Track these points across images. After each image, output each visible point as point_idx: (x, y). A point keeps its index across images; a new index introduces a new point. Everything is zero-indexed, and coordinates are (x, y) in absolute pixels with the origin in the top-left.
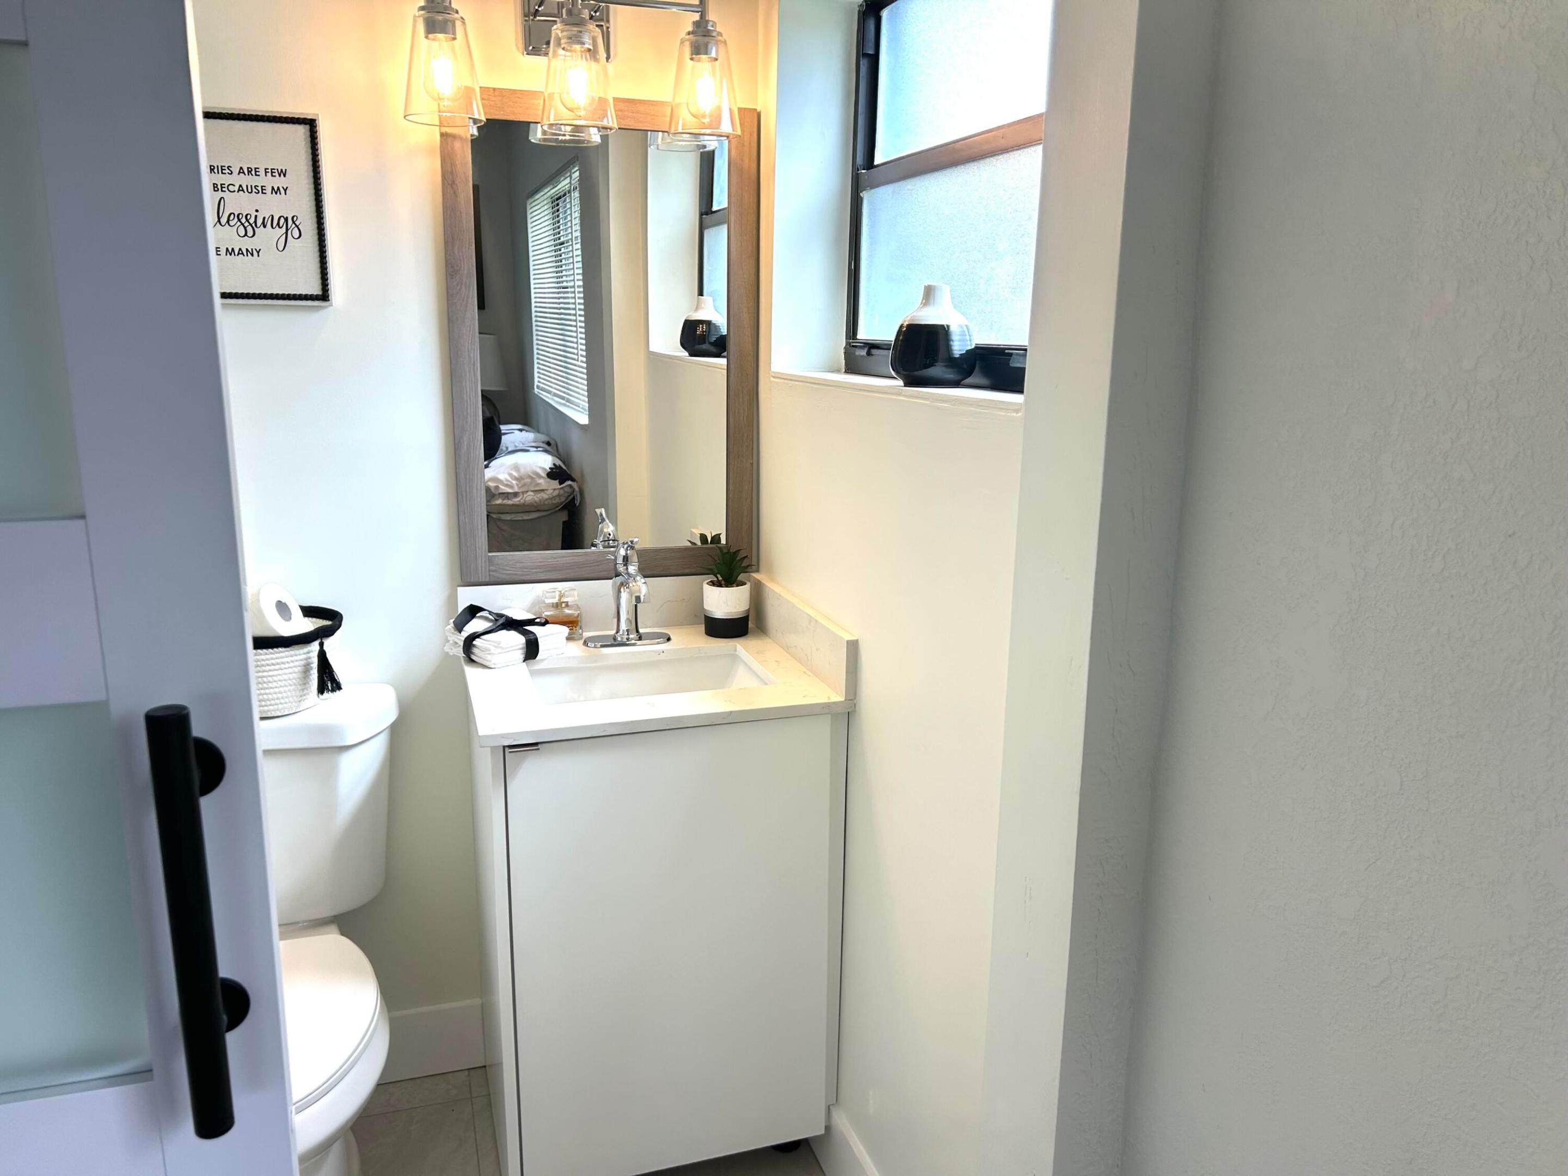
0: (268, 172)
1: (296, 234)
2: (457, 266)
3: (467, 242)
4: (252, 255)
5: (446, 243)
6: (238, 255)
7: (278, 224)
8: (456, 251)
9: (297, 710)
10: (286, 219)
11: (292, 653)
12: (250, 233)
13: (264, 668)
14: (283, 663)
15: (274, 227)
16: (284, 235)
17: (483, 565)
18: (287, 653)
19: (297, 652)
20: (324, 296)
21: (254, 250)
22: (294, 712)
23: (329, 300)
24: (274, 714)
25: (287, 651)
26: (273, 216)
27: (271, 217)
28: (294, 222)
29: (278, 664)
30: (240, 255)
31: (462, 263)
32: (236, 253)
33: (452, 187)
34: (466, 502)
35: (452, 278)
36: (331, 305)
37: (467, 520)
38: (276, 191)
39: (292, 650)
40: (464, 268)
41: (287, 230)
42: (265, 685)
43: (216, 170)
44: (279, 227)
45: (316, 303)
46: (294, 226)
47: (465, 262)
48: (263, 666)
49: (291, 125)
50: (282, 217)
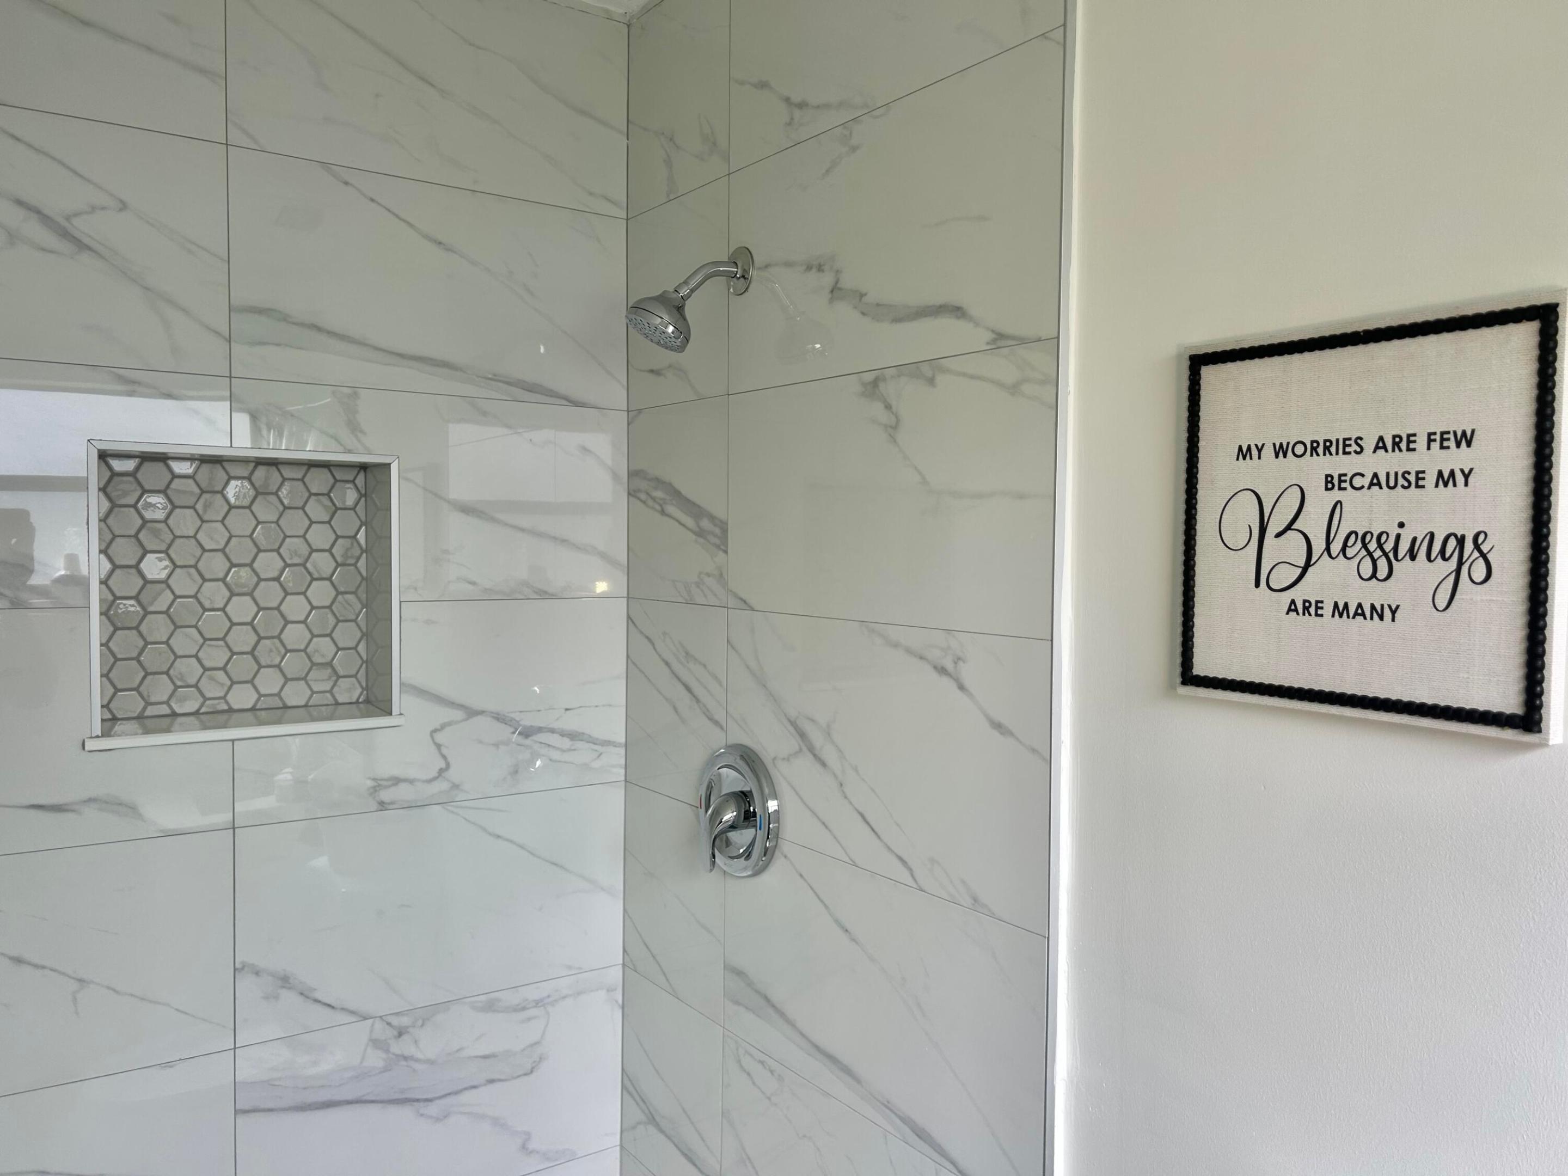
0: (1435, 440)
1: (1479, 571)
4: (1381, 617)
6: (1354, 617)
7: (1442, 552)
10: (1461, 541)
12: (1383, 571)
15: (1433, 557)
16: (1453, 577)
20: (1530, 719)
21: (1386, 607)
23: (1540, 731)
26: (1432, 535)
27: (1428, 537)
28: (1477, 546)
30: (1357, 617)
32: (1351, 614)
36: (1544, 744)
38: (1446, 479)
41: (1460, 563)
43: (1333, 449)
44: (1444, 559)
45: (1509, 734)
46: (1476, 554)
49: (1497, 329)
50: (1453, 537)
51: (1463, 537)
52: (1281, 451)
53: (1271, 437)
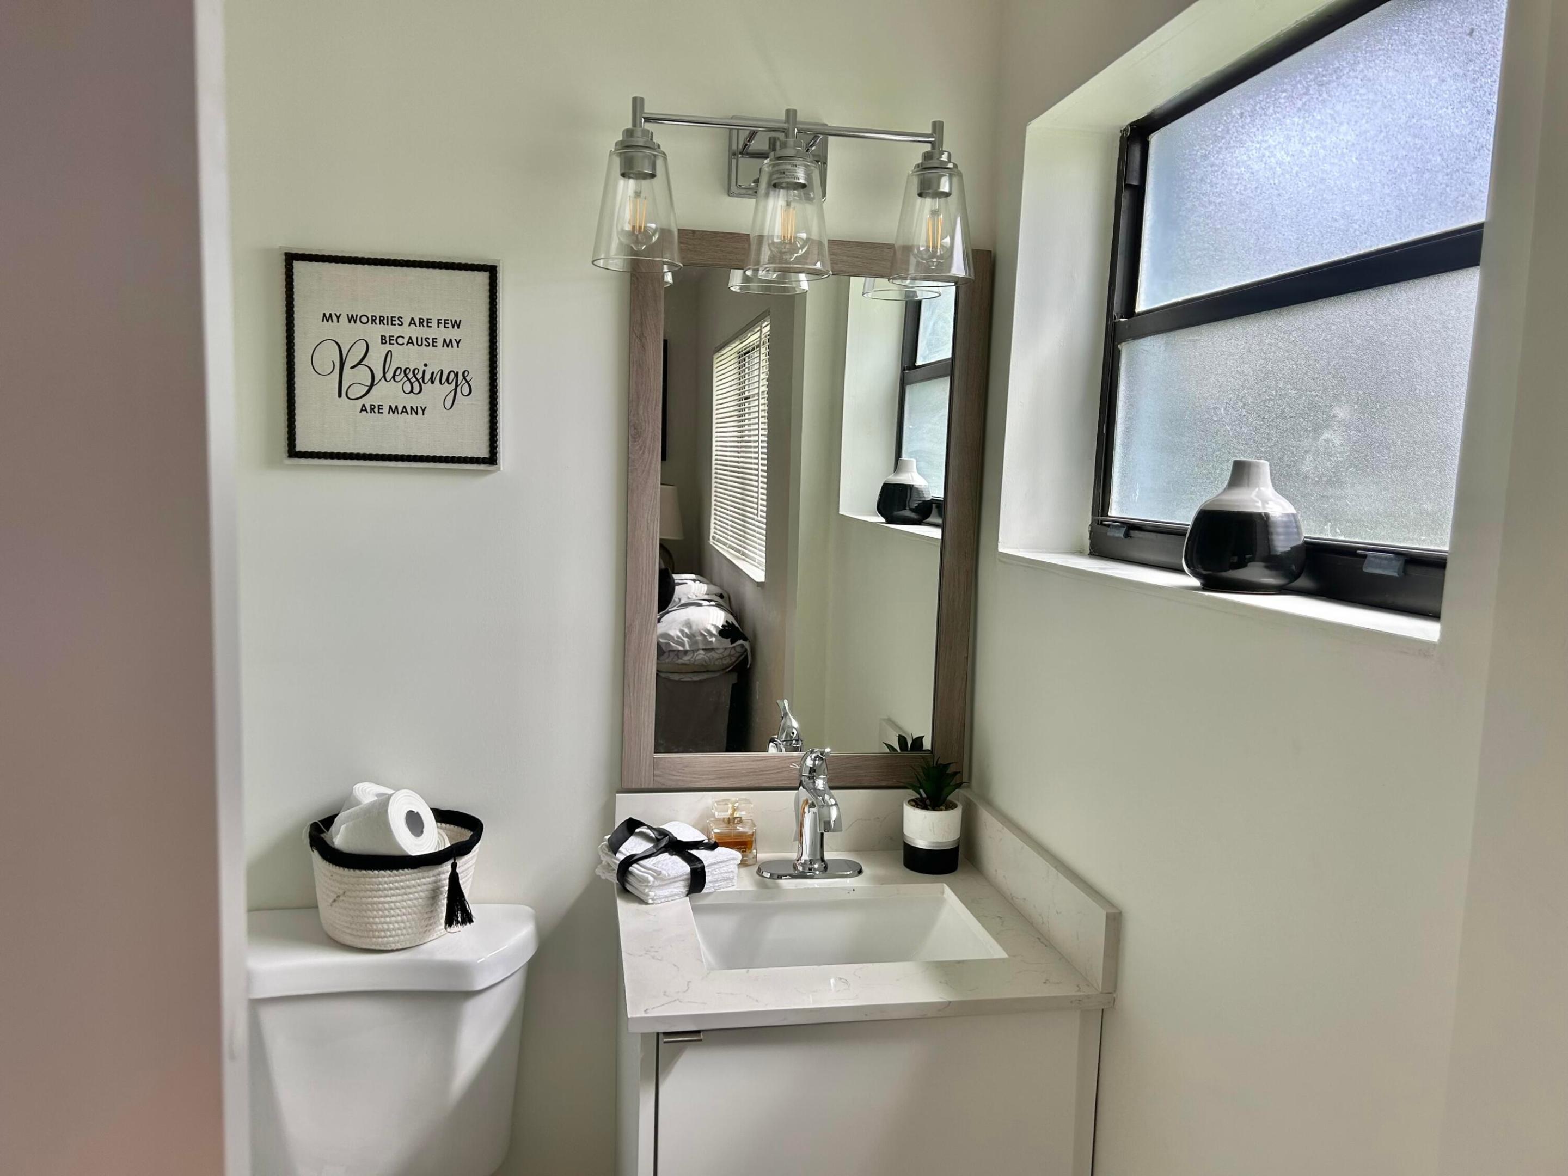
0: (441, 323)
1: (466, 390)
2: (641, 428)
3: (654, 402)
4: (417, 413)
5: (629, 402)
6: (401, 413)
7: (447, 380)
8: (641, 412)
9: (421, 943)
10: (456, 375)
11: (420, 875)
12: (416, 389)
13: (386, 892)
14: (409, 887)
15: (443, 382)
16: (453, 392)
17: (647, 768)
18: (414, 875)
19: (426, 874)
20: (492, 459)
21: (419, 408)
22: (417, 944)
23: (497, 464)
24: (394, 947)
25: (414, 873)
26: (442, 371)
27: (440, 372)
28: (464, 378)
29: (402, 888)
30: (403, 414)
31: (647, 424)
32: (400, 412)
33: (641, 340)
34: (633, 694)
35: (635, 442)
36: (499, 469)
37: (632, 716)
38: (447, 343)
39: (419, 872)
40: (648, 431)
41: (457, 386)
42: (386, 913)
43: (385, 322)
44: (448, 383)
45: (482, 467)
46: (464, 381)
47: (650, 424)
48: (385, 889)
49: (469, 272)
50: (452, 373)
51: (457, 373)
52: (352, 319)
53: (345, 311)
